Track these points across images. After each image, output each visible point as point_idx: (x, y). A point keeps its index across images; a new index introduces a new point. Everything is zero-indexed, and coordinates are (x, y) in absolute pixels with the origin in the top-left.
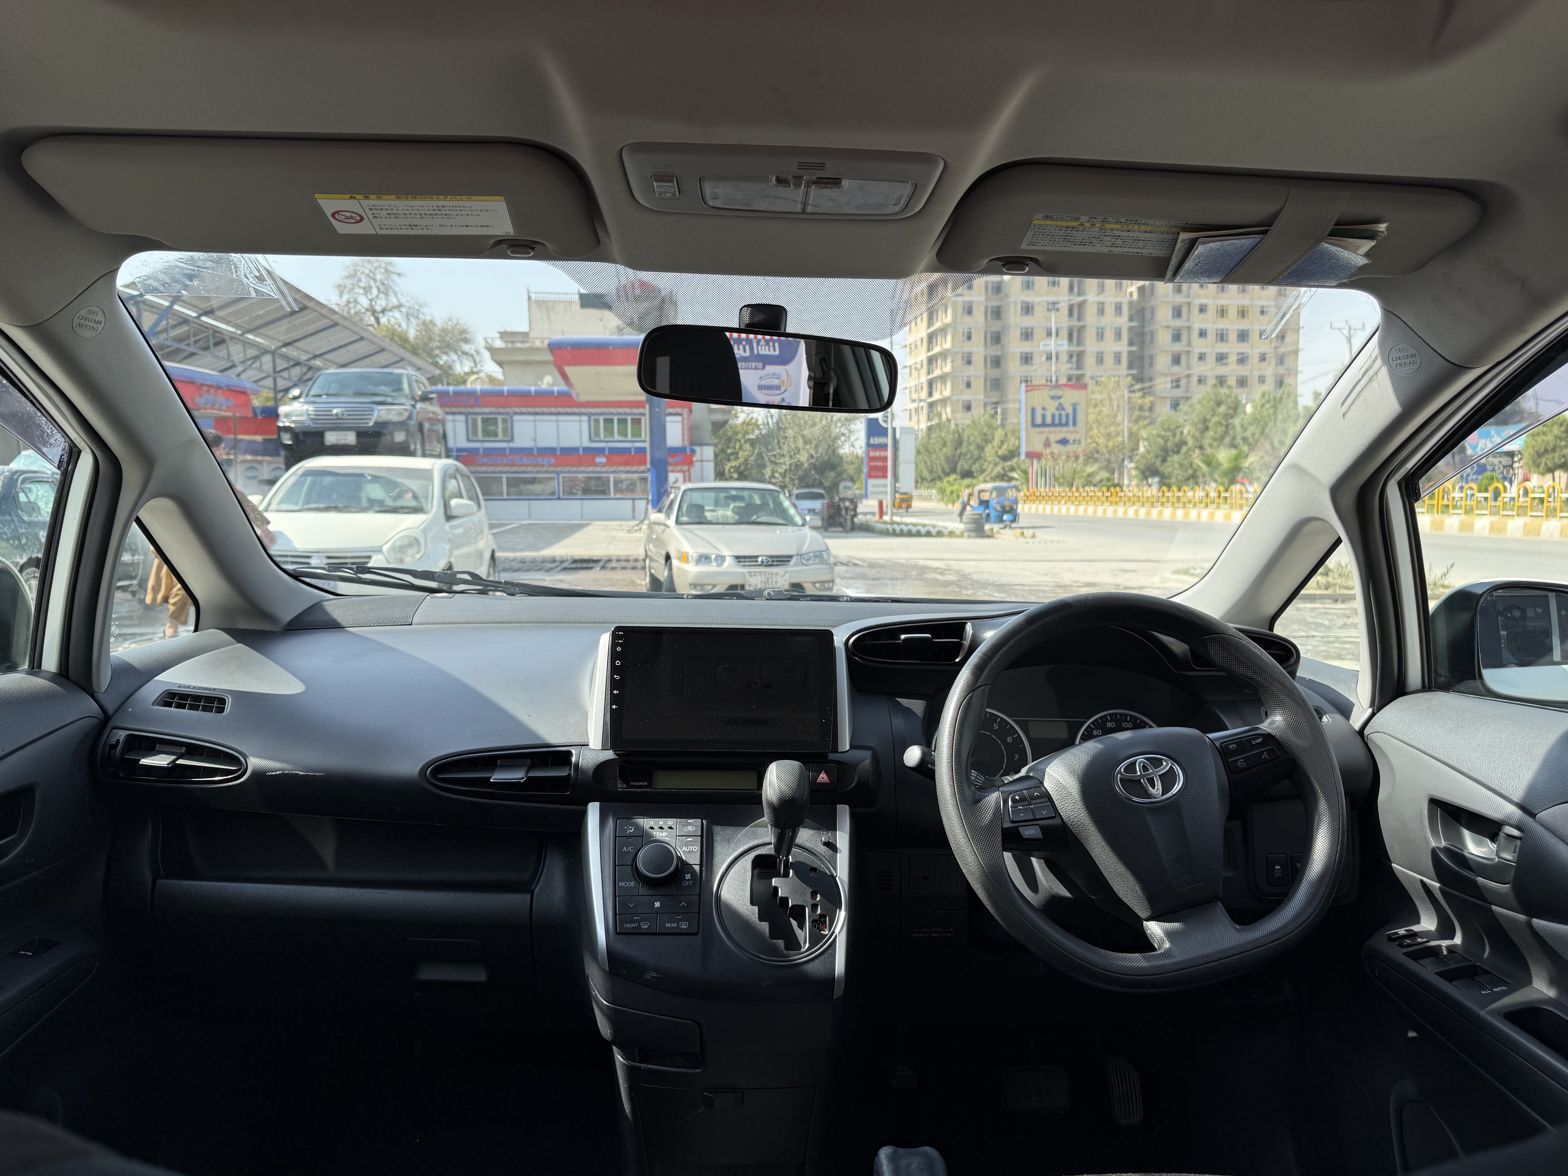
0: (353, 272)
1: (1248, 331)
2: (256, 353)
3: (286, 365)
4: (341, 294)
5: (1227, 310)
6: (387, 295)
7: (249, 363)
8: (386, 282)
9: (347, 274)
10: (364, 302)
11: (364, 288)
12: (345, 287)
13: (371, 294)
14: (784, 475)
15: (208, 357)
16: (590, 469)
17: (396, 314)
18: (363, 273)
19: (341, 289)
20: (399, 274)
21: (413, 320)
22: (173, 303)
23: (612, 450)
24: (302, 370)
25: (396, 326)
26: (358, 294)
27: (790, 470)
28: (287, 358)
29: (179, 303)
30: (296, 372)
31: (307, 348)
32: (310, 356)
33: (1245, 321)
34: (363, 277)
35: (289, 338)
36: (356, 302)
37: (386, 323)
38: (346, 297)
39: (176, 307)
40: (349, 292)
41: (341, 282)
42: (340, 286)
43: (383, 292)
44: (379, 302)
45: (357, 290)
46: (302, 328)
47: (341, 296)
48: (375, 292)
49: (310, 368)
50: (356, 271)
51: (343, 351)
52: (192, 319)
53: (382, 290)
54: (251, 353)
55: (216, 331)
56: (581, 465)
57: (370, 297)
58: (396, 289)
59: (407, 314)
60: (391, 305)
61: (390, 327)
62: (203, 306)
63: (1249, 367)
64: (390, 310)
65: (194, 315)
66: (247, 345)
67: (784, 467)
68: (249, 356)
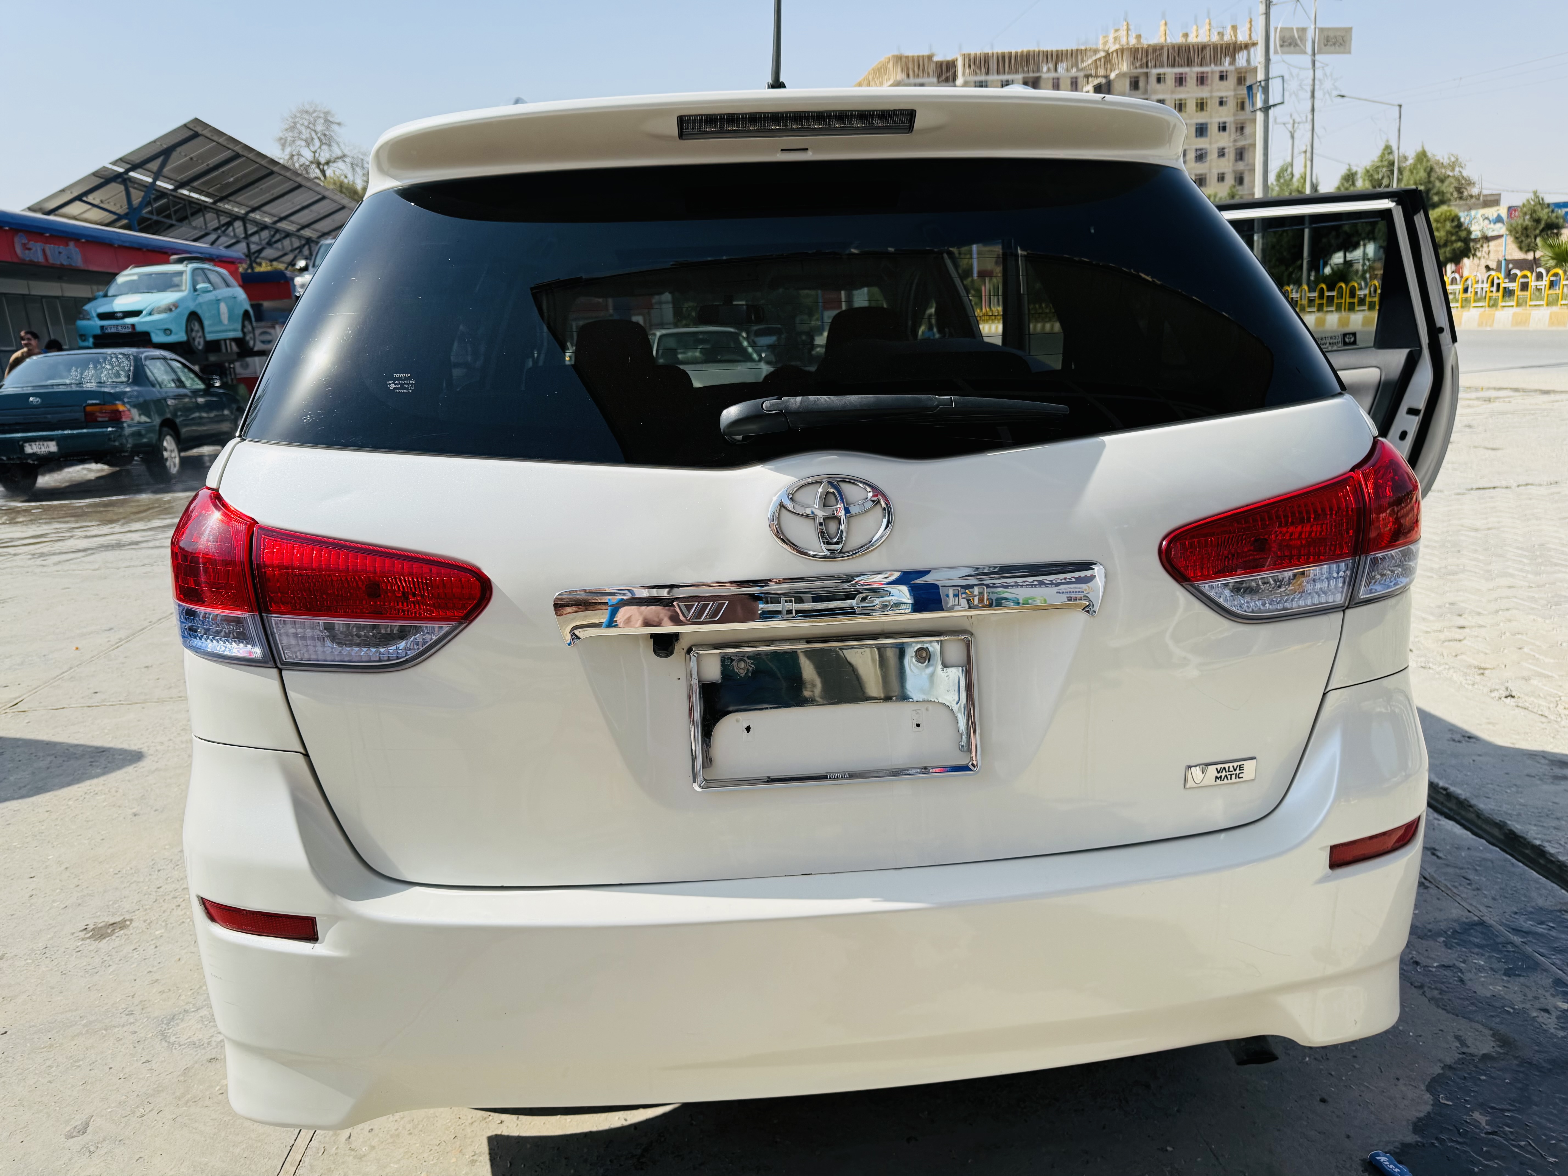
0: (292, 124)
1: (1206, 124)
2: (228, 219)
3: (255, 229)
4: (283, 146)
5: (1185, 104)
6: (330, 145)
7: (223, 229)
8: (327, 133)
9: (287, 126)
10: (308, 155)
11: (306, 141)
12: (286, 141)
13: (313, 145)
15: (184, 229)
17: (340, 164)
18: (302, 125)
19: (283, 143)
20: (339, 124)
21: (358, 170)
22: (155, 180)
24: (270, 233)
25: (343, 177)
26: (301, 147)
28: (255, 222)
29: (161, 178)
30: (265, 234)
31: (274, 211)
32: (276, 219)
33: (1203, 113)
34: (303, 129)
35: (255, 203)
36: (299, 155)
37: (332, 175)
38: (288, 150)
39: (158, 183)
40: (290, 145)
41: (281, 135)
42: (281, 139)
43: (326, 144)
44: (322, 154)
45: (299, 142)
46: (269, 192)
47: (283, 150)
48: (317, 143)
49: (277, 231)
50: (295, 123)
51: (306, 211)
52: (169, 192)
53: (324, 141)
54: (224, 220)
55: (191, 202)
57: (313, 150)
58: (338, 140)
59: (352, 164)
60: (334, 156)
61: (335, 178)
62: (179, 178)
63: (1206, 165)
64: (334, 162)
65: (171, 187)
66: (220, 213)
68: (223, 222)
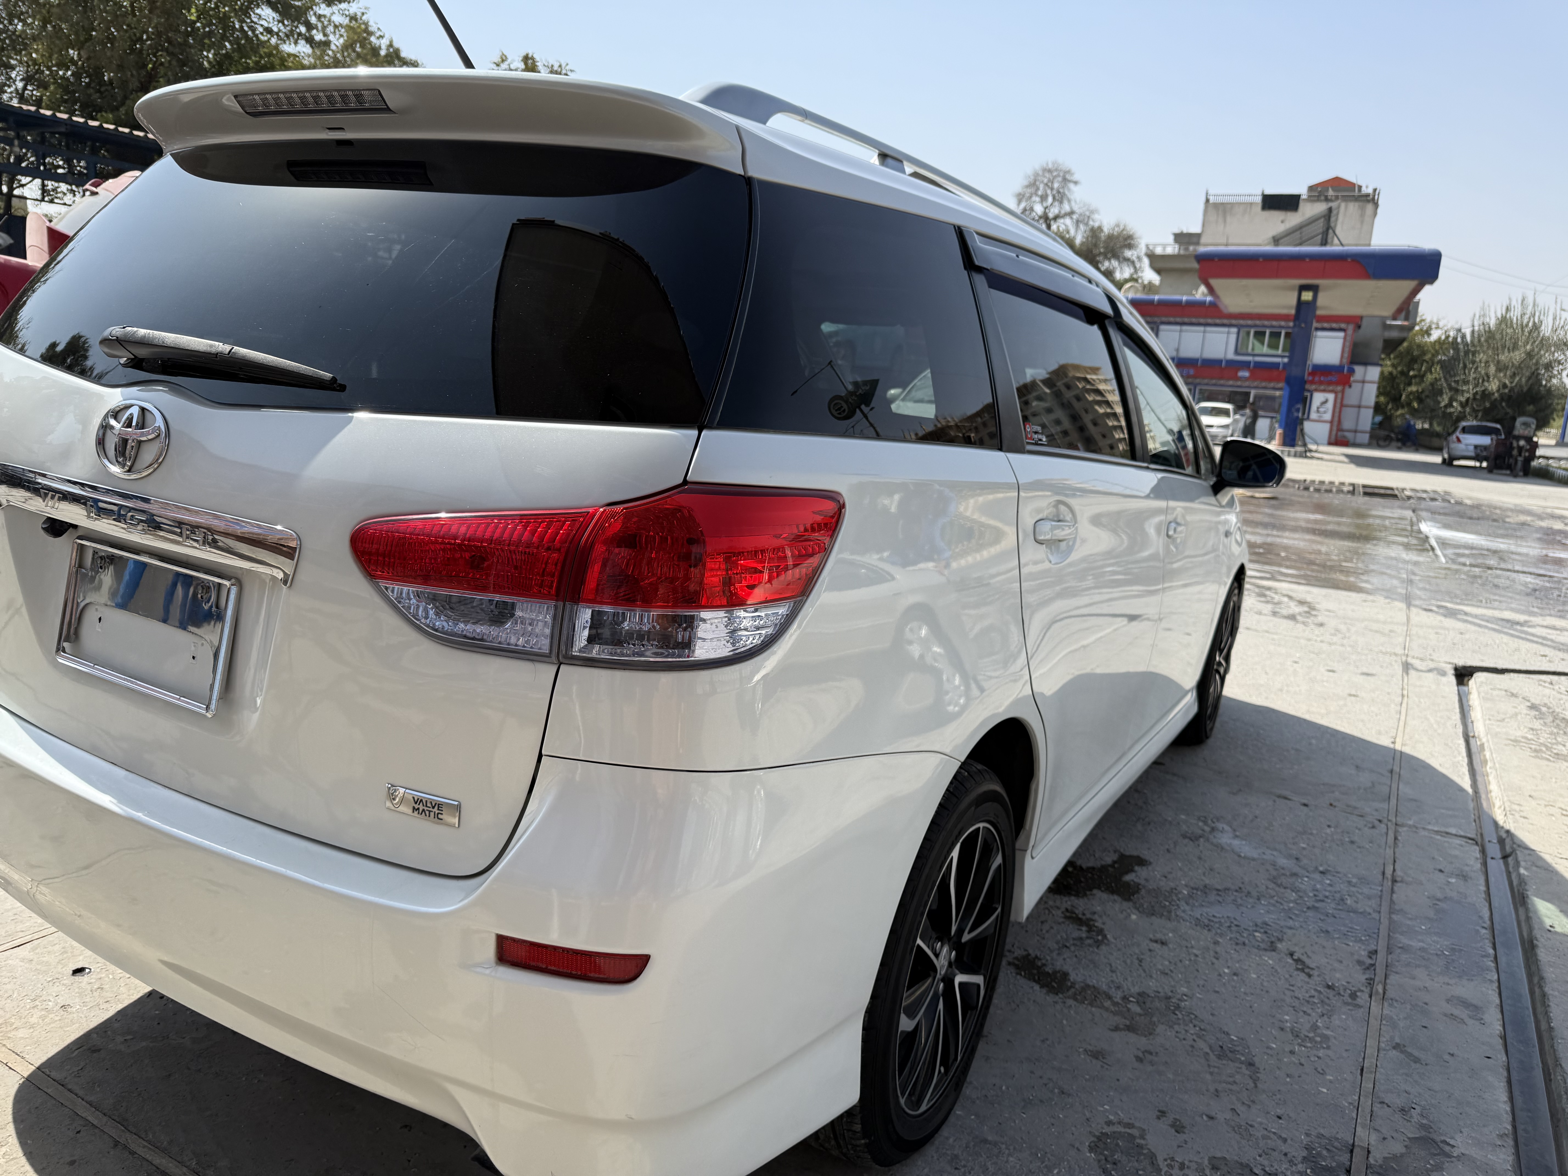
0: (1032, 181)
6: (1061, 202)
8: (1061, 190)
9: (1027, 183)
10: (1039, 209)
11: (1041, 197)
13: (1046, 201)
14: (1464, 405)
16: (1231, 383)
17: (1068, 221)
18: (1042, 182)
20: (1076, 183)
21: (1082, 226)
23: (1259, 366)
27: (1474, 399)
34: (1041, 186)
37: (1056, 230)
40: (1027, 200)
41: (1021, 190)
43: (1058, 200)
45: (1034, 199)
48: (1050, 199)
50: (1035, 180)
53: (1057, 198)
56: (1221, 378)
58: (1071, 197)
59: (1078, 221)
64: (1062, 217)
67: (1467, 395)
